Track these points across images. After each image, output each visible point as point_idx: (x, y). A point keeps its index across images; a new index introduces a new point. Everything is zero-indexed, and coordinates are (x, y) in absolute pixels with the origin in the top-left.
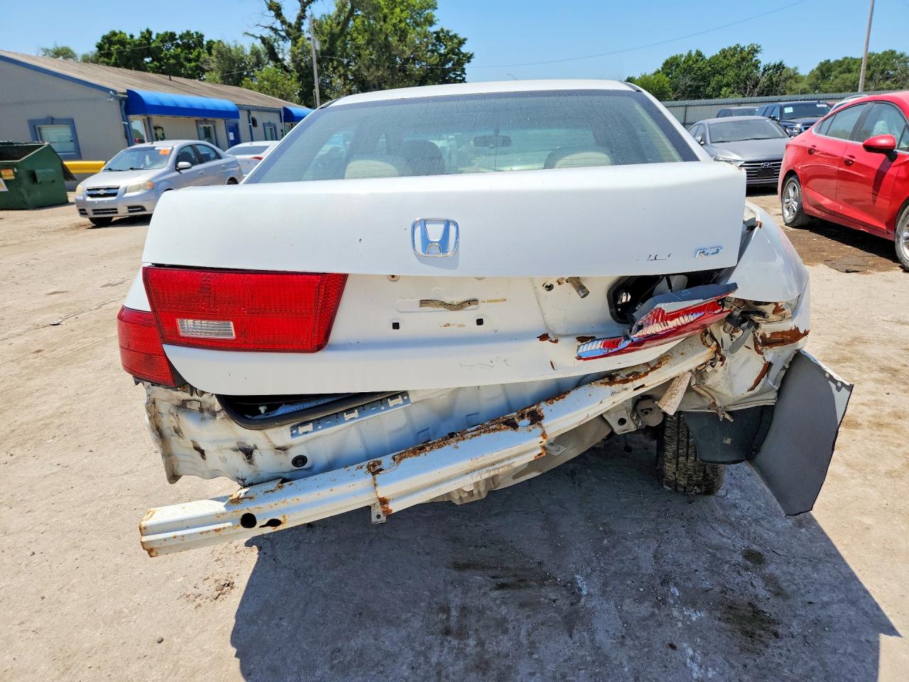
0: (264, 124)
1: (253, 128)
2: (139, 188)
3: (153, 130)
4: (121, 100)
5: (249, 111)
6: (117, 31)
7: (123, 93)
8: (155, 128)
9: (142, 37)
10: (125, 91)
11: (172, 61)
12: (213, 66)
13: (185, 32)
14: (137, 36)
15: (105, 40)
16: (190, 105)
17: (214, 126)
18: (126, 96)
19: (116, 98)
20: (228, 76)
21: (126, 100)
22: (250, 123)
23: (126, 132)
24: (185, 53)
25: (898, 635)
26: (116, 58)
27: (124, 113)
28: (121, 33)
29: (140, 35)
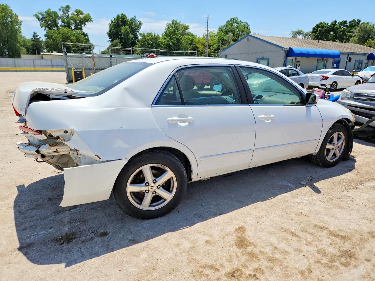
0: (355, 61)
1: (348, 62)
2: (257, 84)
3: (296, 62)
4: (286, 51)
5: (348, 55)
6: (323, 22)
7: (288, 49)
8: (297, 62)
9: (332, 24)
10: (289, 48)
11: (341, 33)
12: (356, 34)
13: (352, 20)
14: (330, 23)
15: (317, 26)
16: (315, 53)
17: (326, 61)
18: (289, 50)
19: (284, 51)
20: (361, 38)
21: (288, 51)
22: (347, 60)
23: (284, 64)
24: (349, 29)
25: (65, 268)
26: (318, 33)
27: (286, 56)
28: (324, 23)
29: (331, 23)
